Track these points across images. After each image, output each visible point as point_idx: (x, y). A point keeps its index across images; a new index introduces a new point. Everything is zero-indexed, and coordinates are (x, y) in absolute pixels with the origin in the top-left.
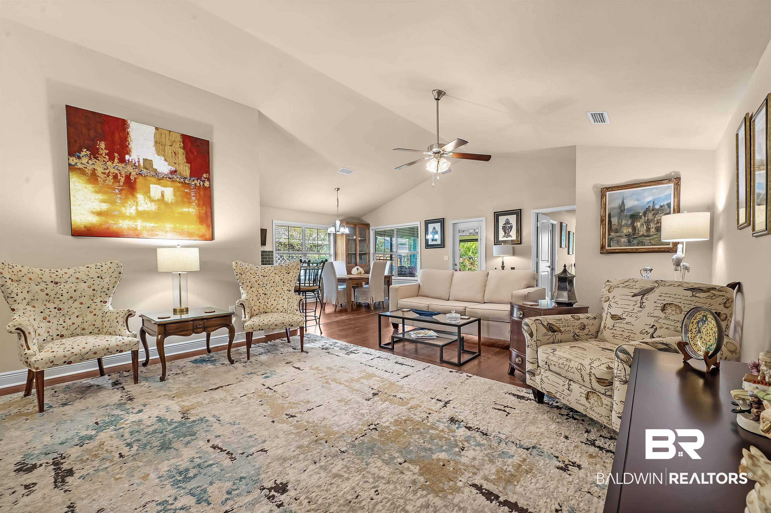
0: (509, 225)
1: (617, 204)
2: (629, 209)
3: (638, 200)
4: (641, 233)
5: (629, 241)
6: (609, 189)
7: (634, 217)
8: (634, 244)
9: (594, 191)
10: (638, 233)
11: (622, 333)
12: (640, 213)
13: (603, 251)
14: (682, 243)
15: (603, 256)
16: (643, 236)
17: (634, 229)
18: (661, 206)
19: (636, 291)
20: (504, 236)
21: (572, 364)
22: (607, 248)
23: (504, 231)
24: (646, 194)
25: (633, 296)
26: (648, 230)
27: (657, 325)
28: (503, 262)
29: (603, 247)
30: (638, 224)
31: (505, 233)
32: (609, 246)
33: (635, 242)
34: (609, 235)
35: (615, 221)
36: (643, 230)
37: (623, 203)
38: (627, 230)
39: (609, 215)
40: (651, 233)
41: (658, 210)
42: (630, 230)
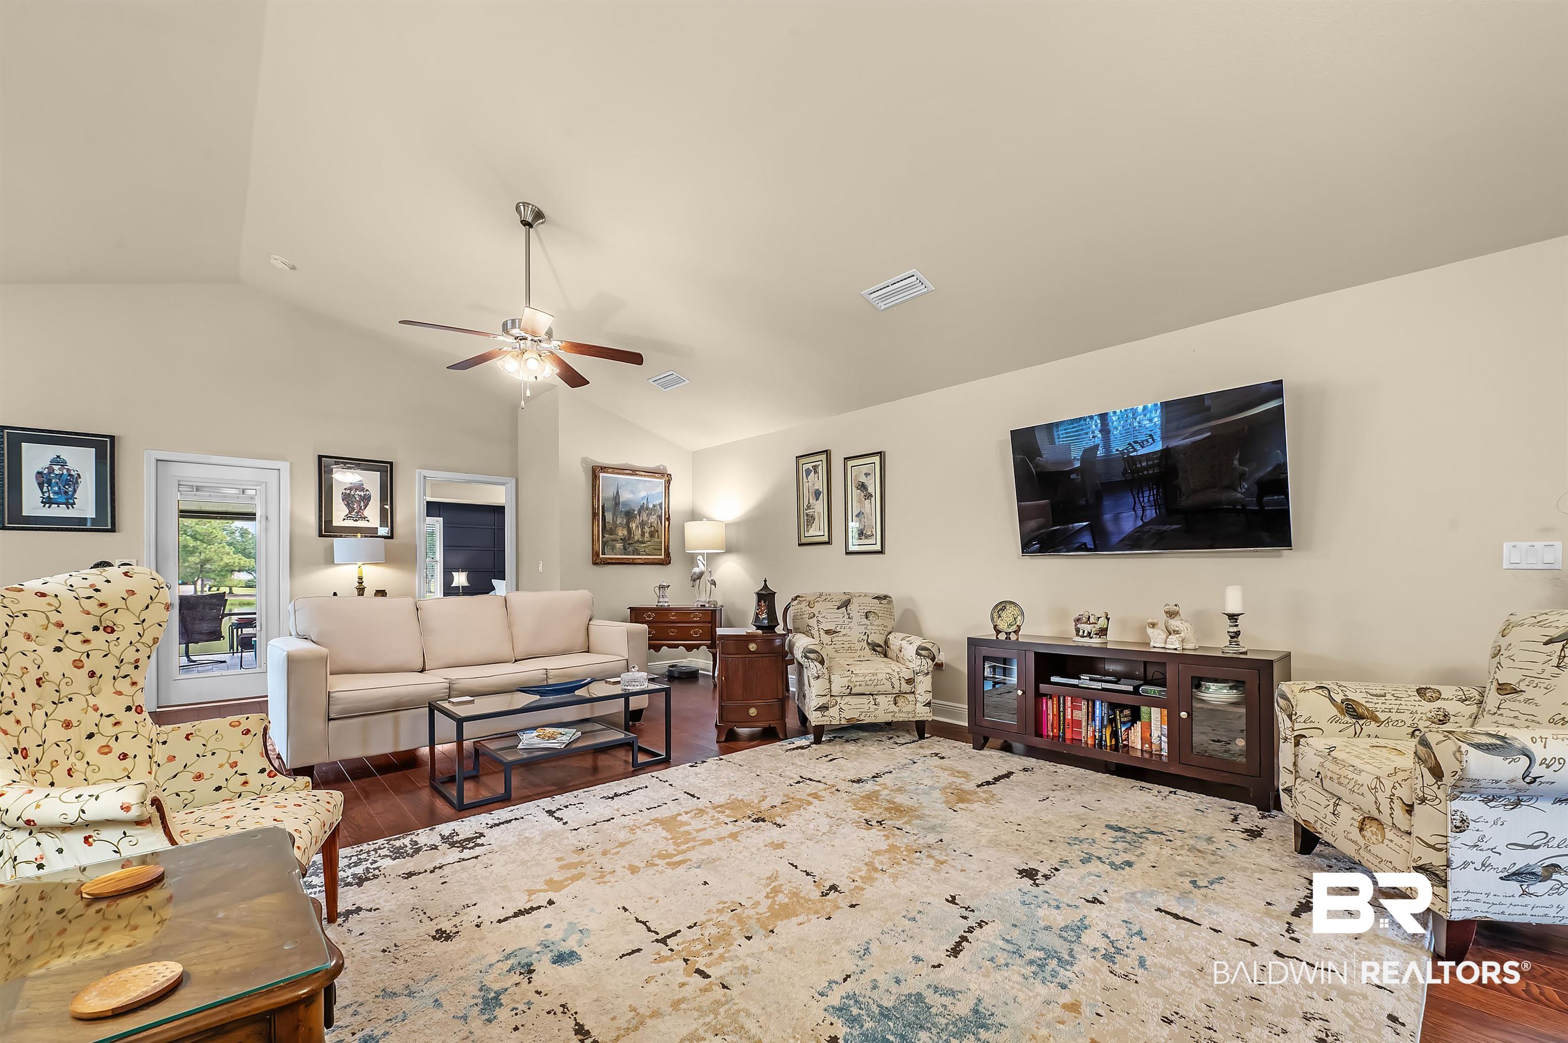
0: (362, 494)
1: (610, 493)
2: (625, 504)
3: (633, 492)
4: (636, 538)
5: (625, 549)
6: (604, 469)
7: (629, 515)
8: (629, 552)
9: (583, 467)
10: (633, 538)
11: (843, 646)
12: (634, 510)
13: (597, 561)
14: (703, 554)
15: (595, 567)
16: (638, 541)
17: (629, 530)
18: (654, 506)
19: (839, 604)
20: (348, 517)
21: (880, 677)
22: (601, 556)
23: (348, 505)
24: (640, 486)
25: (838, 609)
26: (643, 534)
27: (868, 632)
28: (360, 578)
29: (595, 554)
30: (633, 525)
31: (351, 510)
32: (604, 553)
33: (630, 549)
34: (603, 537)
35: (609, 517)
36: (637, 535)
37: (618, 493)
38: (622, 533)
39: (603, 507)
40: (646, 539)
41: (651, 509)
42: (626, 533)
